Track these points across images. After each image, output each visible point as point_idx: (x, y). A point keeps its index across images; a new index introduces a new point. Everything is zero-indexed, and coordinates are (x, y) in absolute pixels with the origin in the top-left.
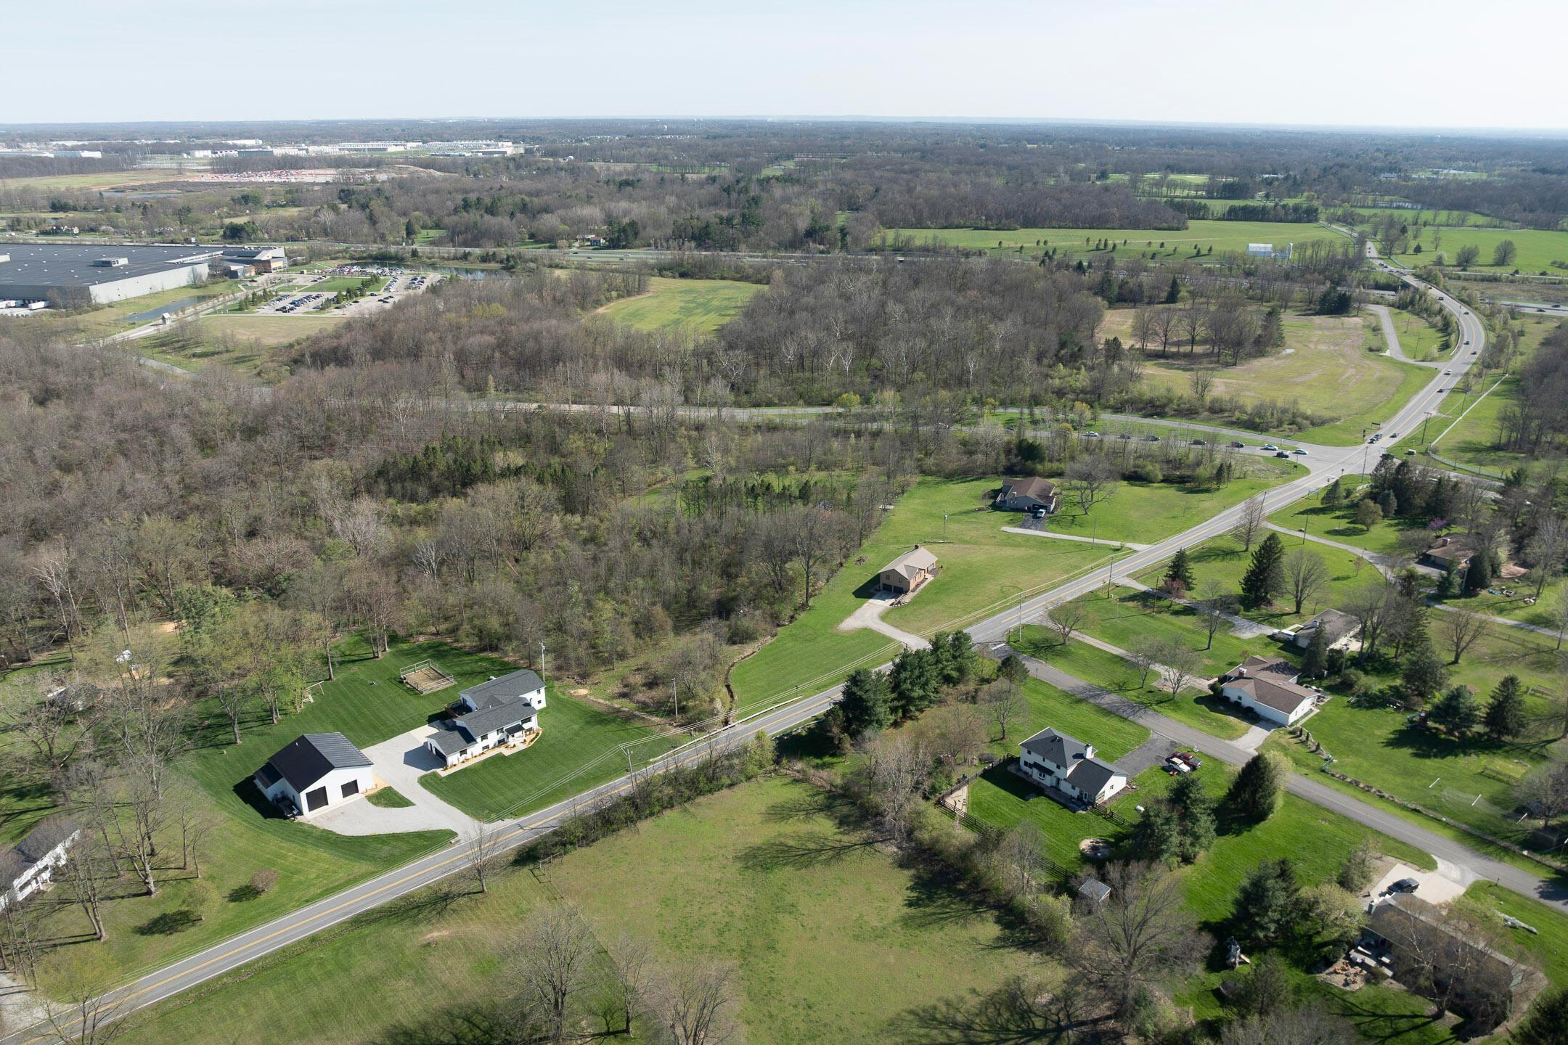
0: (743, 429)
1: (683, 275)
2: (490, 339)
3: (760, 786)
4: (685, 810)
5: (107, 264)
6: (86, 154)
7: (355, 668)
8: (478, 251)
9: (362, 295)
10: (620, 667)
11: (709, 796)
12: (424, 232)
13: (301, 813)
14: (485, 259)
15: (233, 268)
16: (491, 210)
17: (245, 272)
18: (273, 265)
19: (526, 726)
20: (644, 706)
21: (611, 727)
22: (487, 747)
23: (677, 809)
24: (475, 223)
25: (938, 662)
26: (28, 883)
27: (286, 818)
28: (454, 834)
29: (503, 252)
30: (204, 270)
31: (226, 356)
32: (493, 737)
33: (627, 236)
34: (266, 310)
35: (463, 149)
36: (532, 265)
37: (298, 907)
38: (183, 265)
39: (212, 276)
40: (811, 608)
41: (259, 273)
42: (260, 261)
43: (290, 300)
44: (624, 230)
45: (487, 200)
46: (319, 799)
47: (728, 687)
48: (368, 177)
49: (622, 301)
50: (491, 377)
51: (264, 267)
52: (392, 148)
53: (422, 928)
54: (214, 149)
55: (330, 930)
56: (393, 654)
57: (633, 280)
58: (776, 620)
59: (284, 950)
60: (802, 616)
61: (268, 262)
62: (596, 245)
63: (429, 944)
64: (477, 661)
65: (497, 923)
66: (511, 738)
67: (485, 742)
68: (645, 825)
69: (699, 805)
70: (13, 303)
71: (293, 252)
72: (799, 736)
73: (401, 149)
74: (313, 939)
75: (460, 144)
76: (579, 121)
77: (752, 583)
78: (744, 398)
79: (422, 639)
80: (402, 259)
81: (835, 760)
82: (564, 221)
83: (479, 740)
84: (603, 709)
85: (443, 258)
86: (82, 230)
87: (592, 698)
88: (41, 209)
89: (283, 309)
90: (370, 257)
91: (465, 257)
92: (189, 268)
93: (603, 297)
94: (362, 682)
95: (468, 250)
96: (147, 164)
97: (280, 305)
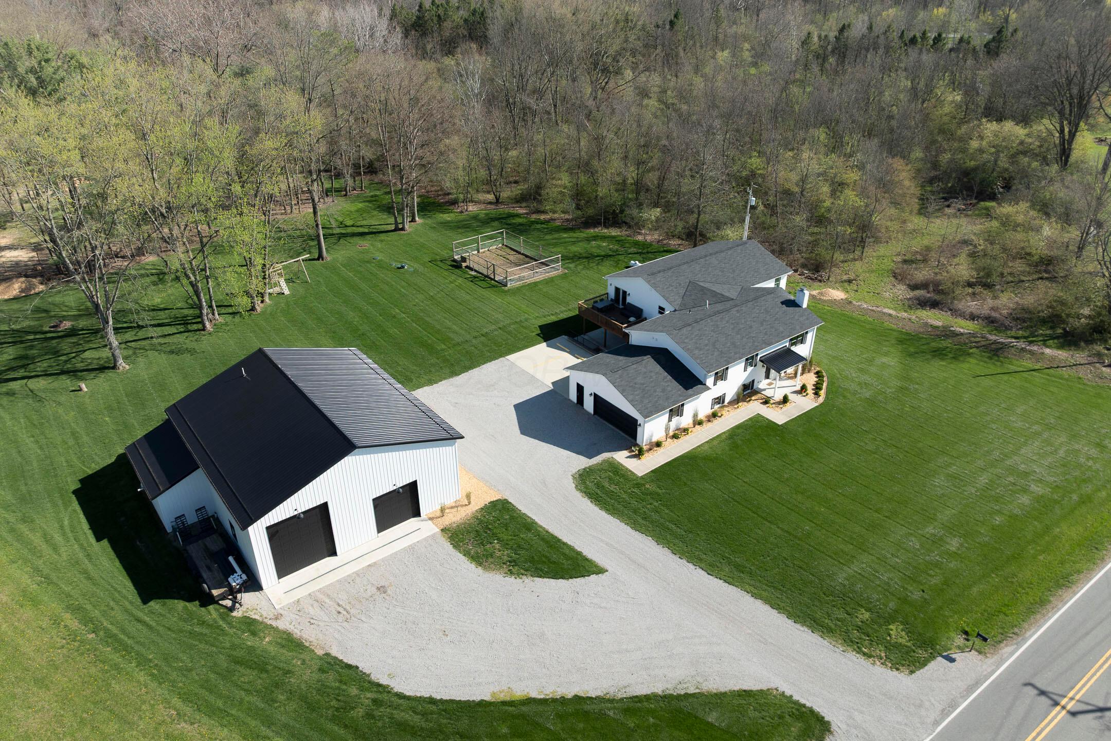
13: (253, 584)
22: (723, 399)
27: (207, 600)
32: (736, 378)
46: (307, 539)
56: (432, 227)
67: (720, 389)
79: (472, 208)
83: (710, 381)
87: (866, 306)
94: (381, 265)
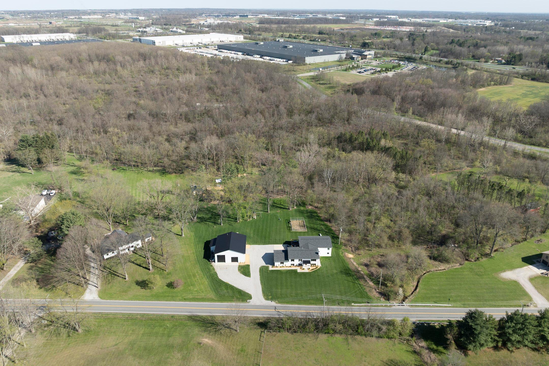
0: (515, 154)
1: (533, 79)
2: (419, 93)
3: (394, 345)
4: (347, 339)
5: (316, 51)
6: (341, 18)
7: (279, 211)
8: (446, 60)
9: (391, 71)
10: (375, 251)
11: (364, 337)
12: (432, 51)
13: (214, 261)
14: (447, 63)
15: (354, 56)
16: (460, 45)
17: (357, 58)
18: (368, 57)
19: (312, 262)
20: (371, 275)
21: (350, 278)
22: (293, 265)
23: (343, 336)
24: (451, 49)
25: (540, 325)
26: (124, 250)
27: (209, 261)
28: (250, 297)
29: (455, 61)
30: (344, 56)
31: (329, 85)
32: (297, 262)
33: (515, 60)
34: (354, 72)
35: (470, 23)
36: (465, 67)
37: (180, 300)
38: (338, 53)
39: (346, 58)
40: (492, 257)
41: (362, 59)
42: (364, 55)
43: (364, 69)
44: (514, 57)
45: (461, 41)
46: (222, 259)
47: (418, 282)
48: (425, 30)
49: (496, 87)
50: (411, 108)
51: (364, 57)
52: (442, 21)
53: (205, 334)
54: (380, 18)
55: (180, 316)
56: (296, 210)
57: (505, 78)
58: (466, 257)
59: (162, 315)
60: (484, 260)
61: (366, 55)
62: (500, 63)
63: (200, 343)
64: (322, 225)
65: (230, 349)
66: (304, 265)
67: (293, 262)
68: (323, 337)
69: (355, 339)
70: (285, 60)
71: (378, 53)
72: (434, 327)
73: (445, 21)
74: (173, 316)
75: (469, 21)
76: (527, 14)
77: (464, 234)
78: (528, 140)
79: (310, 207)
80: (416, 60)
81: (444, 351)
82: (489, 51)
83: (290, 260)
84: (352, 268)
85: (431, 61)
86: (321, 40)
87: (352, 261)
88: (316, 34)
89: (360, 72)
90: (405, 58)
91: (440, 61)
92: (339, 55)
93: (486, 84)
94: (277, 217)
95: (441, 59)
96: (356, 22)
97: (359, 70)
